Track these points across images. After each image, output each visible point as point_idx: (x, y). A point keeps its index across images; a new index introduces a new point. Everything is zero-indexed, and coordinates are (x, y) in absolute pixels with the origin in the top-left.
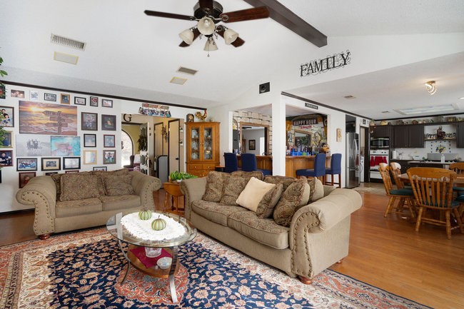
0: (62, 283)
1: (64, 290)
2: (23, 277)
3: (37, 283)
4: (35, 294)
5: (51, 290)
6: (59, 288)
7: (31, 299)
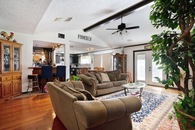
0: (150, 109)
1: (152, 108)
2: (157, 119)
3: (156, 114)
4: (159, 111)
5: (155, 110)
6: (152, 109)
7: (161, 111)
